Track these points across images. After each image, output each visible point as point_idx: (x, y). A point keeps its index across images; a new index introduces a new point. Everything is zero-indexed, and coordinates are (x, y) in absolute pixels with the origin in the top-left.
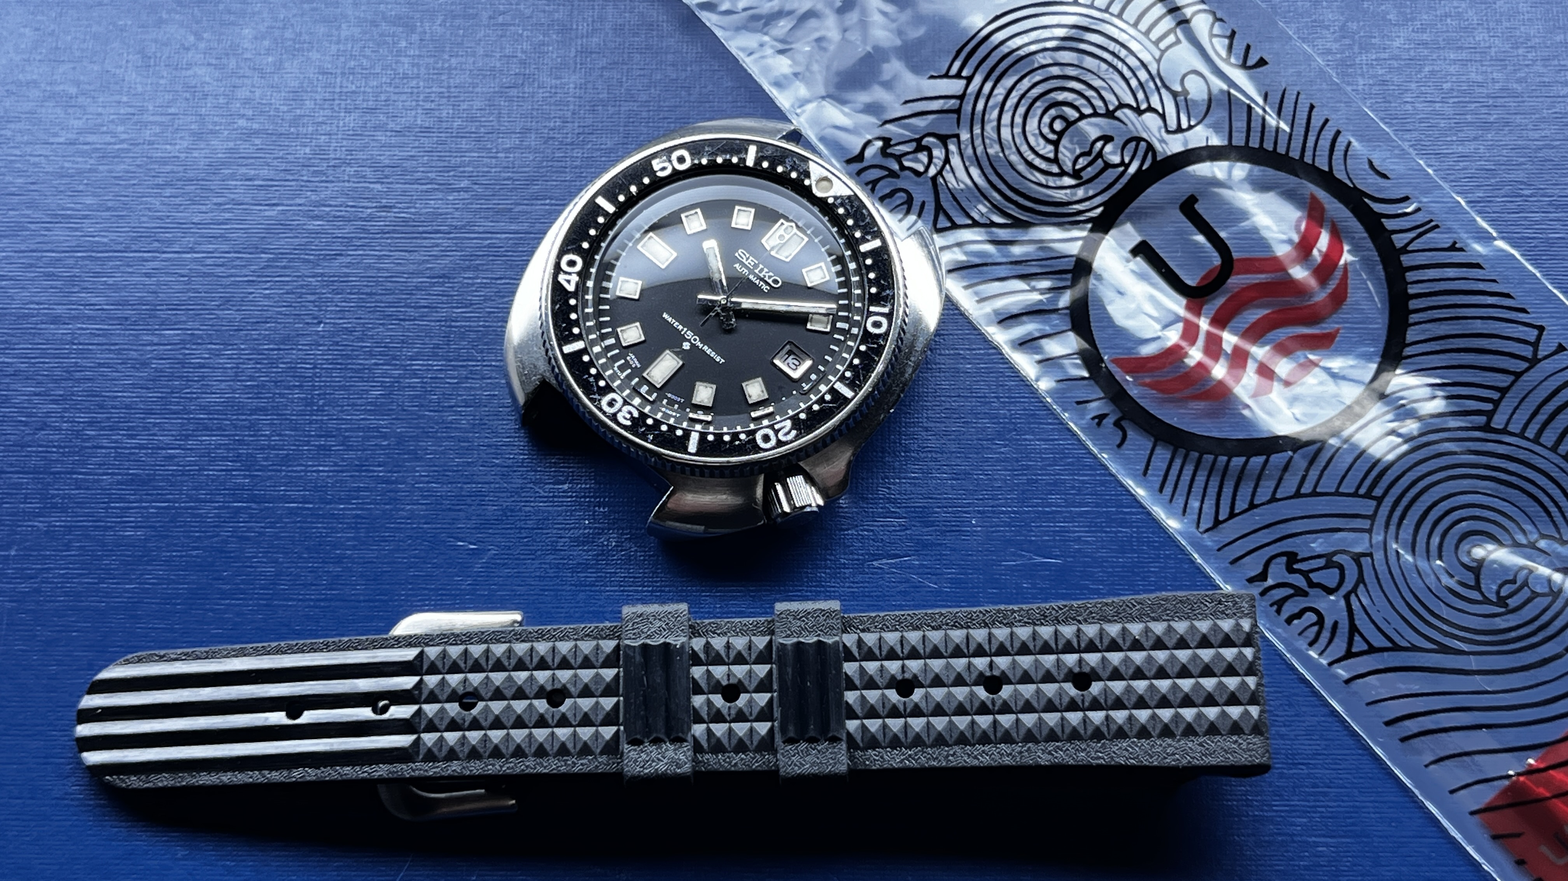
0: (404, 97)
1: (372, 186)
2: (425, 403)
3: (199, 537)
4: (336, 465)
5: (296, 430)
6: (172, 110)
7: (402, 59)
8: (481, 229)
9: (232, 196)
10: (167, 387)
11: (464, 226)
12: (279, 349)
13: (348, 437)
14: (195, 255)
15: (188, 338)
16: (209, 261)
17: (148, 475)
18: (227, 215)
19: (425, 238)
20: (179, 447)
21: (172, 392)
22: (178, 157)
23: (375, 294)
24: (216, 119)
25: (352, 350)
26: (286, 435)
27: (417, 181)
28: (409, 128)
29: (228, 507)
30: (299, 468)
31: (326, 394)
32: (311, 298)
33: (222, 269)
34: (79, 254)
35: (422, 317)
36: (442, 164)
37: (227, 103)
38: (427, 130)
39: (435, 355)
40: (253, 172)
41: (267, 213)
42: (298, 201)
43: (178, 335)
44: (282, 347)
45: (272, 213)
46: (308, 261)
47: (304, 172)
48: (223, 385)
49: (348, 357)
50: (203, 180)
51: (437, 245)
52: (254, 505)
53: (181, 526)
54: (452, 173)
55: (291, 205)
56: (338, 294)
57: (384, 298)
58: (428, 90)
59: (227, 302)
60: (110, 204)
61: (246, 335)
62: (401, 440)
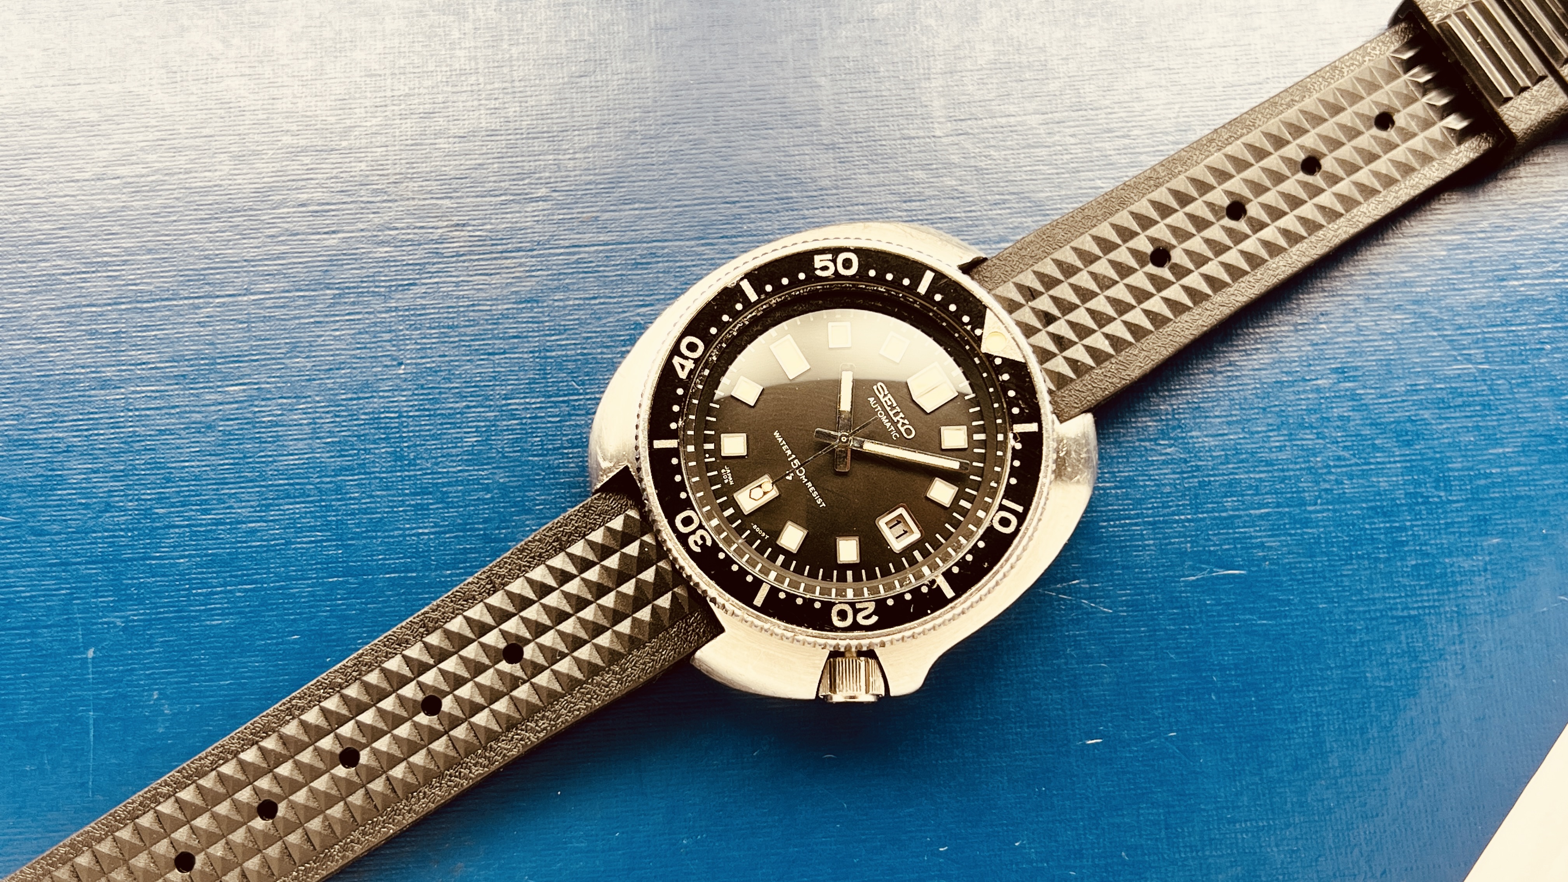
0: (464, 97)
1: (440, 202)
2: (527, 446)
3: (294, 620)
4: (436, 525)
5: (388, 488)
6: (206, 132)
7: (458, 53)
8: (567, 243)
9: (286, 226)
10: (239, 450)
11: (548, 240)
12: (359, 398)
13: (446, 492)
14: (253, 297)
15: (255, 393)
16: (269, 303)
17: (228, 554)
18: (283, 248)
19: (506, 258)
20: (261, 520)
21: (245, 457)
22: (221, 186)
23: (457, 326)
24: (257, 138)
25: (440, 393)
26: (378, 496)
27: (489, 193)
28: (474, 133)
29: (323, 584)
30: (396, 533)
31: (416, 446)
32: (387, 336)
33: (284, 311)
34: (123, 307)
35: (513, 349)
36: (515, 171)
37: (268, 119)
38: (493, 133)
39: (532, 391)
40: (305, 196)
41: (327, 243)
42: (361, 226)
43: (244, 390)
44: (361, 395)
45: (332, 241)
46: (379, 294)
47: (363, 193)
48: (301, 445)
49: (435, 401)
50: (251, 209)
51: (521, 265)
52: (351, 580)
53: (272, 610)
54: (526, 182)
55: (352, 232)
56: (416, 329)
57: (469, 330)
58: (489, 87)
59: (294, 349)
60: (151, 245)
61: (320, 384)
62: (504, 489)
